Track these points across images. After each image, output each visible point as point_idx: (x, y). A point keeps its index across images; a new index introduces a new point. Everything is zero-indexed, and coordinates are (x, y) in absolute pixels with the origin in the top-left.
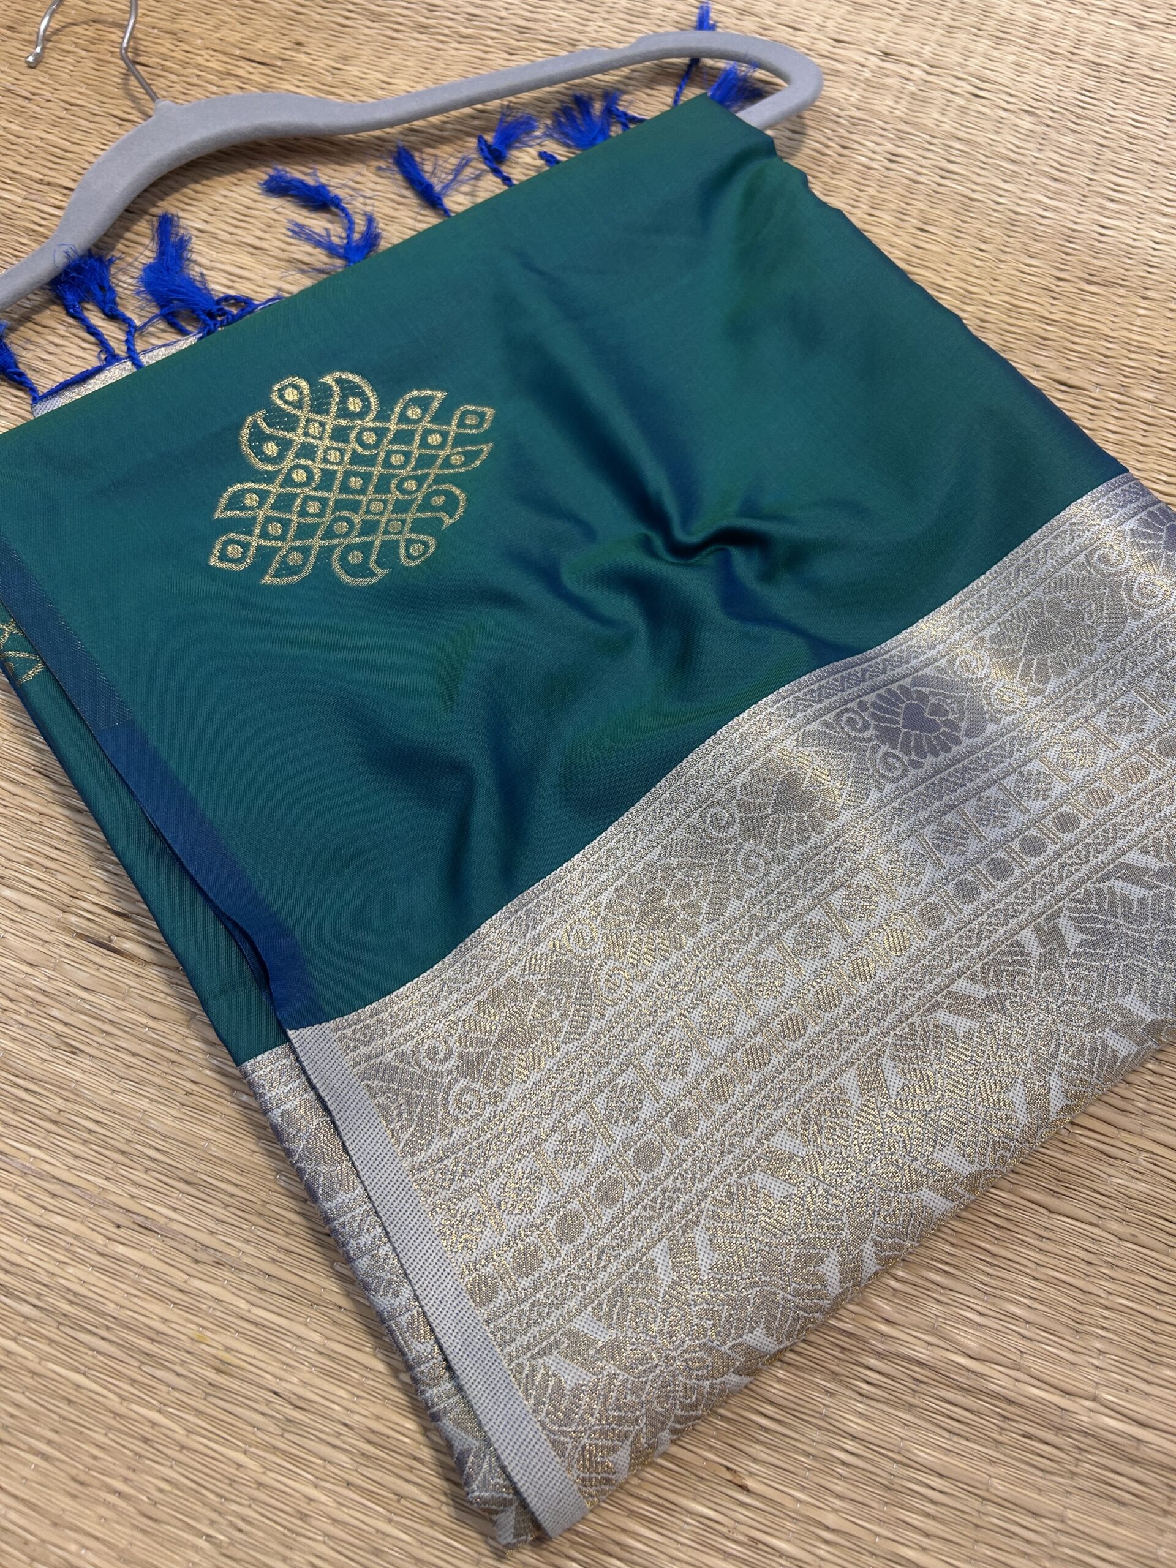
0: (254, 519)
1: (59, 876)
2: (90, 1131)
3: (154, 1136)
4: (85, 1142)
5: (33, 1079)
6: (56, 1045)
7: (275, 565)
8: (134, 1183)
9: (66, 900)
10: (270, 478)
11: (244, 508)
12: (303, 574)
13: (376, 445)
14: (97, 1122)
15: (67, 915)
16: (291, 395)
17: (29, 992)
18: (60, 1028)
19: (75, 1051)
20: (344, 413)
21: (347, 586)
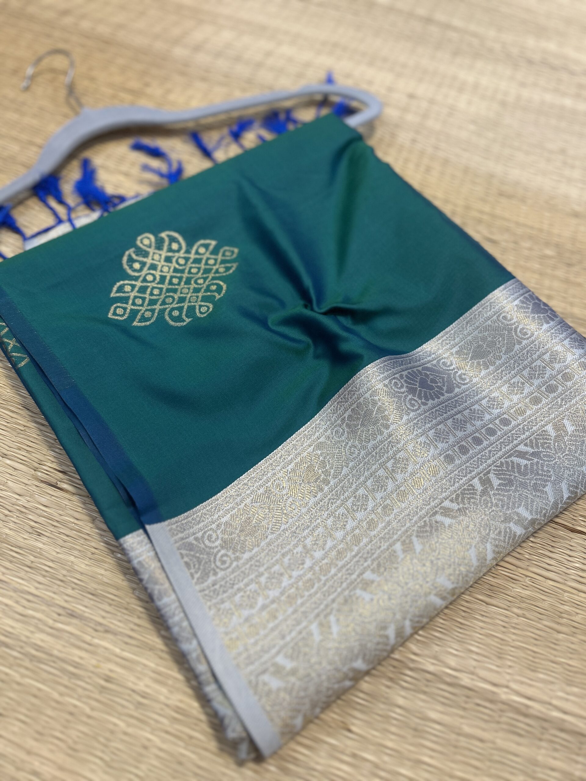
0: (129, 297)
1: (33, 455)
2: (47, 571)
3: (77, 573)
4: (44, 576)
5: (20, 547)
6: (31, 532)
7: (139, 317)
8: (67, 595)
9: (36, 465)
10: (136, 279)
11: (125, 292)
12: (152, 321)
13: (185, 265)
14: (49, 567)
15: (36, 472)
16: (146, 242)
17: (18, 508)
18: (33, 524)
19: (40, 534)
20: (170, 250)
21: (172, 326)
